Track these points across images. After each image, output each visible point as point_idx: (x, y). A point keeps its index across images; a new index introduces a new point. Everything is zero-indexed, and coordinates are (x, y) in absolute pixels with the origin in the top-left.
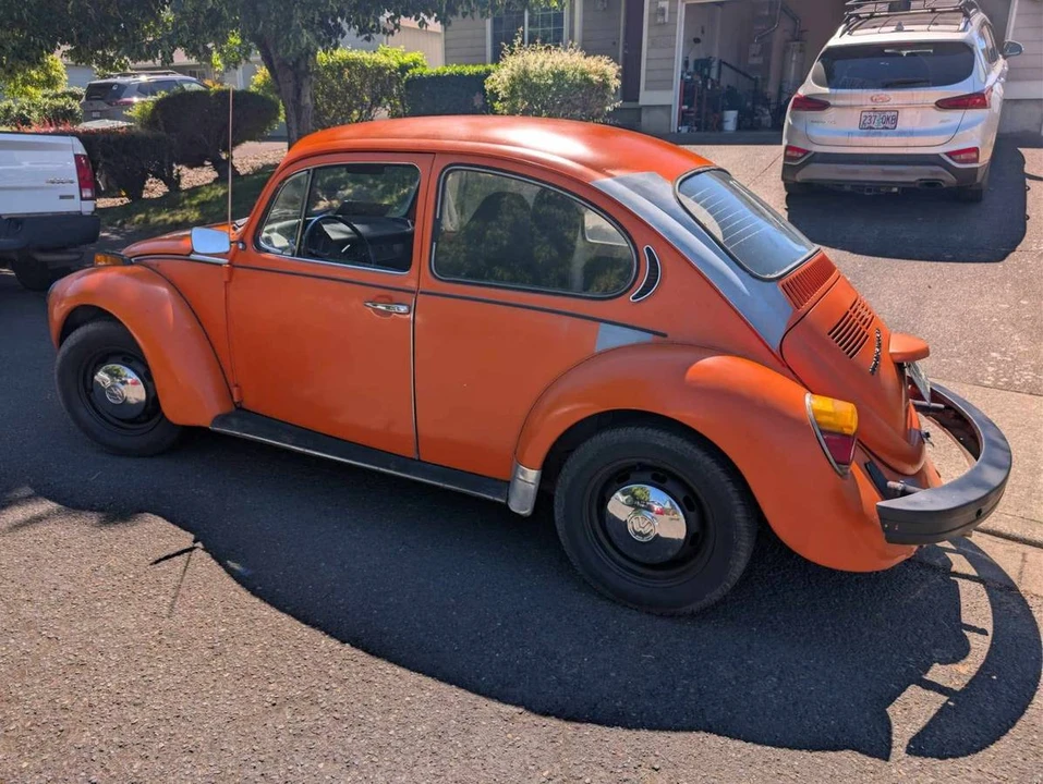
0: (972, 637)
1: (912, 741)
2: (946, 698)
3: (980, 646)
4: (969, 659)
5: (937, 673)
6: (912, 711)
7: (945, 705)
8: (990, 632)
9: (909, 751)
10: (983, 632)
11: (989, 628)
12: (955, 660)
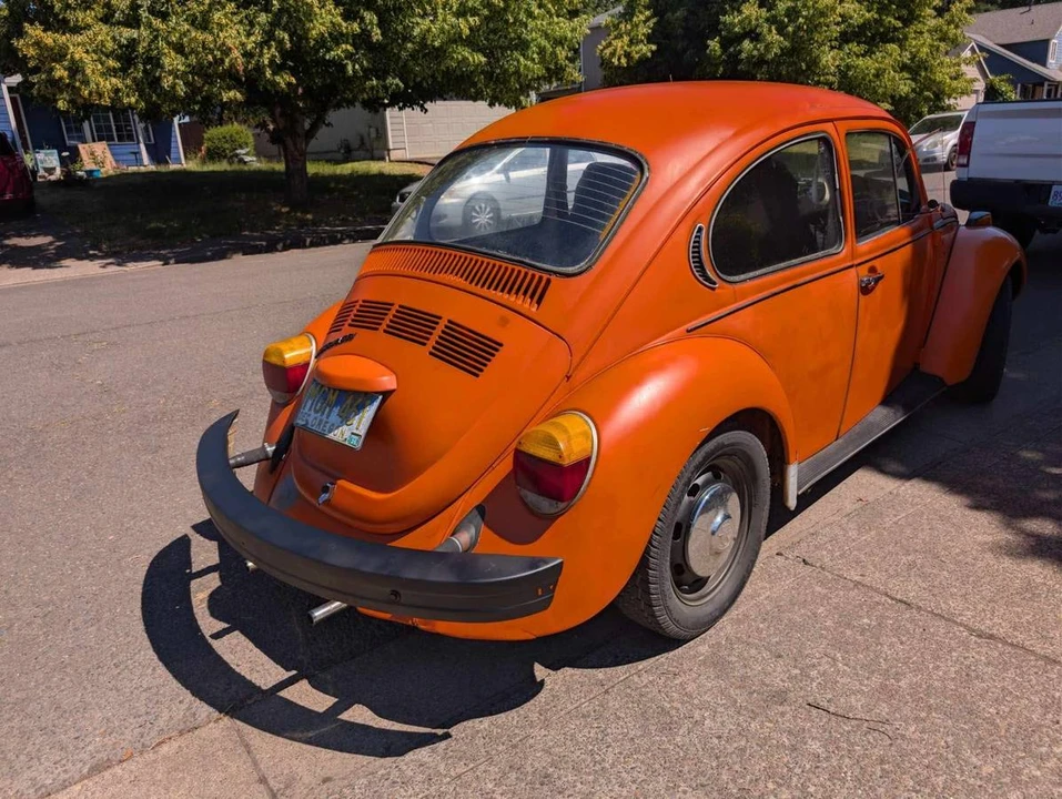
0: (221, 625)
1: (189, 541)
2: (194, 571)
3: (208, 624)
4: (205, 605)
5: (213, 581)
6: (205, 553)
7: (190, 568)
8: (210, 640)
9: (186, 536)
10: (216, 636)
11: (215, 644)
12: (212, 596)
